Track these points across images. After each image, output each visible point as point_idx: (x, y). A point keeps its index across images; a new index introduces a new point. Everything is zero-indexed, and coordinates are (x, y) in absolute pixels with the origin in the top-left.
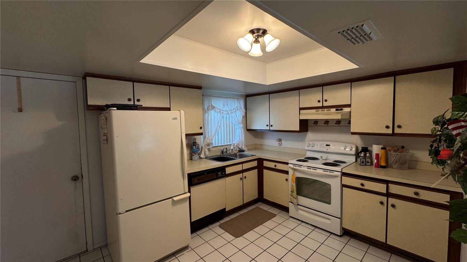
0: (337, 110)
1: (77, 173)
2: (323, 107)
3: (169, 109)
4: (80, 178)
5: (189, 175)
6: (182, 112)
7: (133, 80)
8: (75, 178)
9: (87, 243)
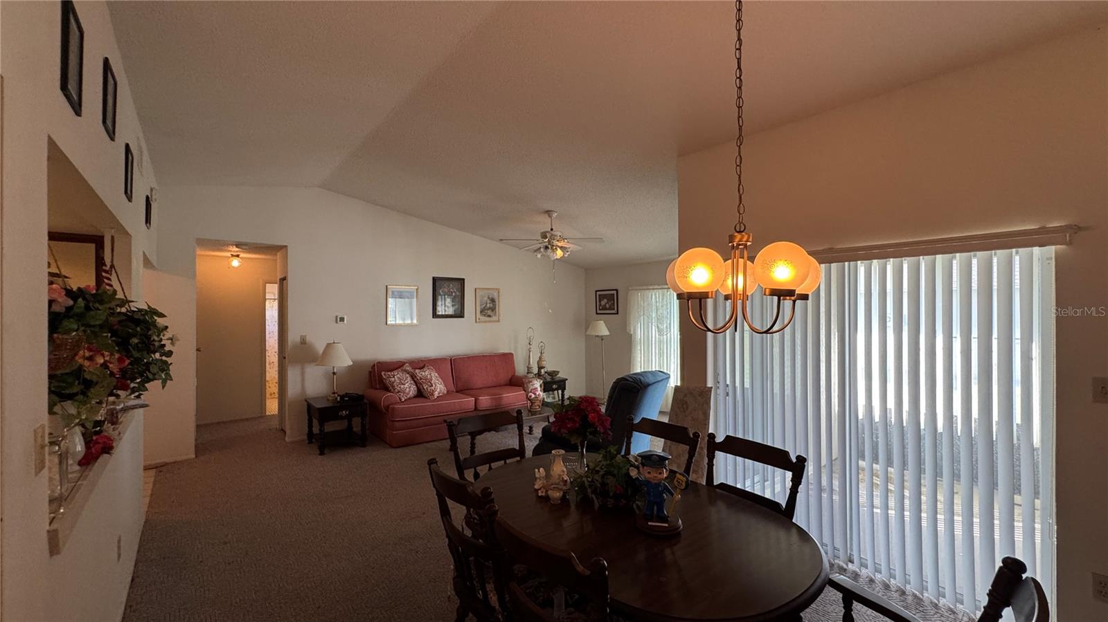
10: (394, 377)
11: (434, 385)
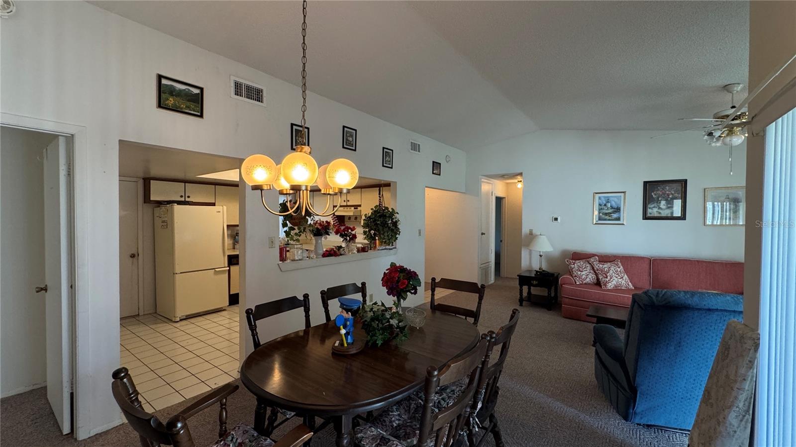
0: (355, 208)
1: (134, 251)
2: (347, 206)
3: (214, 204)
4: (137, 255)
5: (228, 256)
6: (225, 208)
7: (185, 182)
8: (133, 256)
9: (139, 309)
10: (574, 264)
11: (609, 277)
